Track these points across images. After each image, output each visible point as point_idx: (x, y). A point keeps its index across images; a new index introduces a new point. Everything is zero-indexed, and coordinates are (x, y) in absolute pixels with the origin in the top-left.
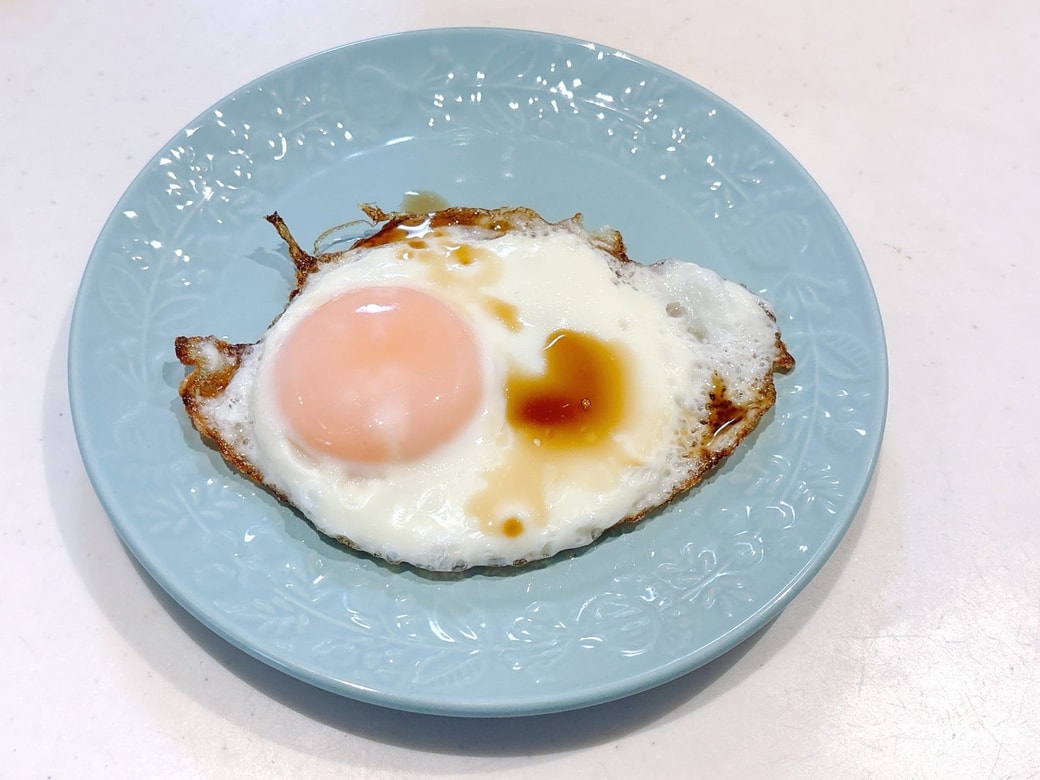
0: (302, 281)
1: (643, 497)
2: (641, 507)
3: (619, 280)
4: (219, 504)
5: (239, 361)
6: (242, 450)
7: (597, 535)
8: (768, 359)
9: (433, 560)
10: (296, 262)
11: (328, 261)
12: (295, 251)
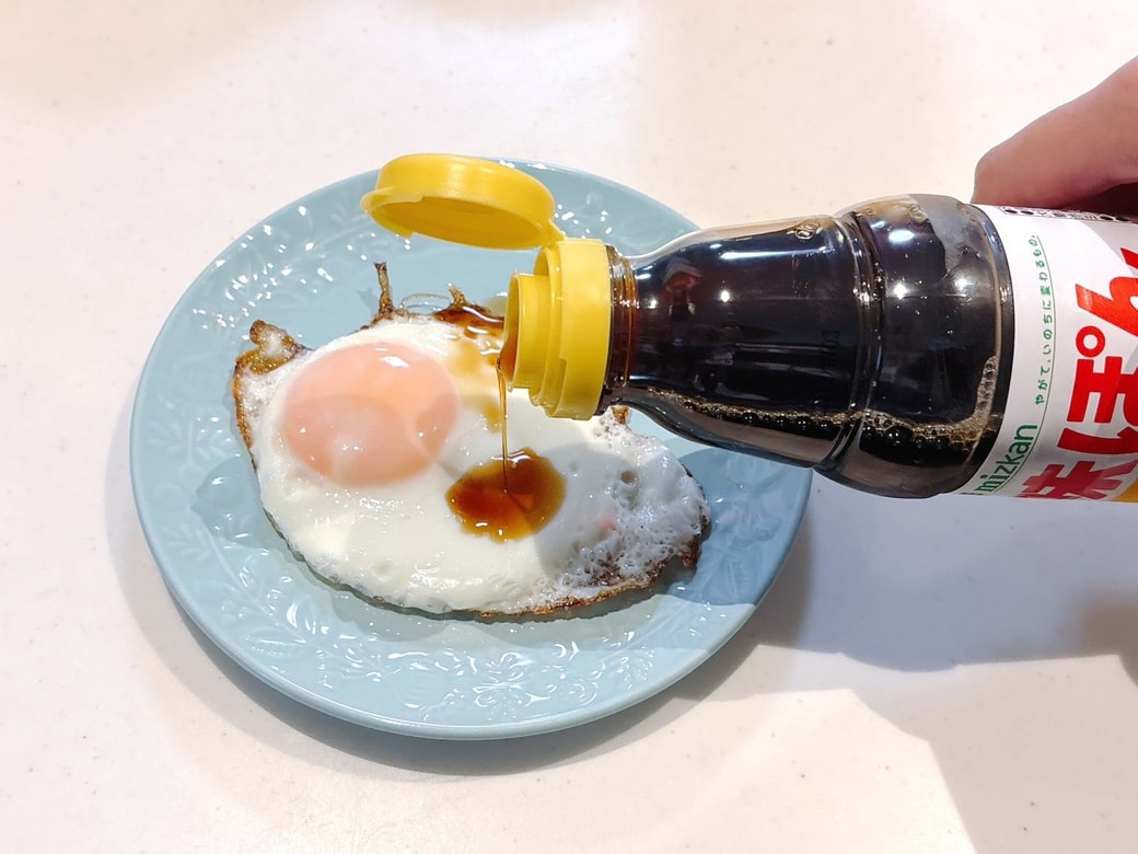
0: (375, 321)
1: (497, 602)
2: (493, 608)
3: (605, 434)
4: (214, 450)
5: (292, 357)
6: (250, 419)
7: (448, 610)
8: (671, 551)
9: (318, 564)
10: (381, 306)
11: (402, 315)
12: (385, 297)
